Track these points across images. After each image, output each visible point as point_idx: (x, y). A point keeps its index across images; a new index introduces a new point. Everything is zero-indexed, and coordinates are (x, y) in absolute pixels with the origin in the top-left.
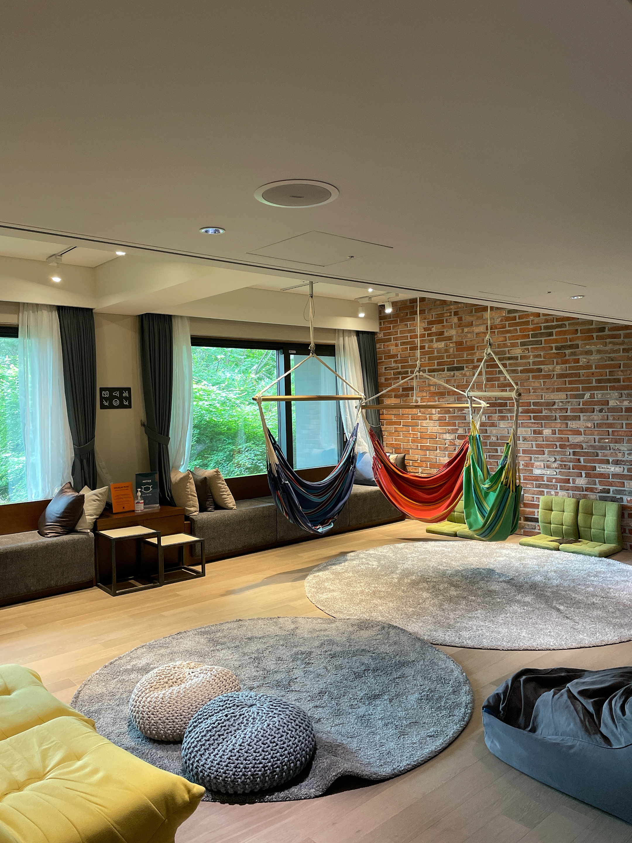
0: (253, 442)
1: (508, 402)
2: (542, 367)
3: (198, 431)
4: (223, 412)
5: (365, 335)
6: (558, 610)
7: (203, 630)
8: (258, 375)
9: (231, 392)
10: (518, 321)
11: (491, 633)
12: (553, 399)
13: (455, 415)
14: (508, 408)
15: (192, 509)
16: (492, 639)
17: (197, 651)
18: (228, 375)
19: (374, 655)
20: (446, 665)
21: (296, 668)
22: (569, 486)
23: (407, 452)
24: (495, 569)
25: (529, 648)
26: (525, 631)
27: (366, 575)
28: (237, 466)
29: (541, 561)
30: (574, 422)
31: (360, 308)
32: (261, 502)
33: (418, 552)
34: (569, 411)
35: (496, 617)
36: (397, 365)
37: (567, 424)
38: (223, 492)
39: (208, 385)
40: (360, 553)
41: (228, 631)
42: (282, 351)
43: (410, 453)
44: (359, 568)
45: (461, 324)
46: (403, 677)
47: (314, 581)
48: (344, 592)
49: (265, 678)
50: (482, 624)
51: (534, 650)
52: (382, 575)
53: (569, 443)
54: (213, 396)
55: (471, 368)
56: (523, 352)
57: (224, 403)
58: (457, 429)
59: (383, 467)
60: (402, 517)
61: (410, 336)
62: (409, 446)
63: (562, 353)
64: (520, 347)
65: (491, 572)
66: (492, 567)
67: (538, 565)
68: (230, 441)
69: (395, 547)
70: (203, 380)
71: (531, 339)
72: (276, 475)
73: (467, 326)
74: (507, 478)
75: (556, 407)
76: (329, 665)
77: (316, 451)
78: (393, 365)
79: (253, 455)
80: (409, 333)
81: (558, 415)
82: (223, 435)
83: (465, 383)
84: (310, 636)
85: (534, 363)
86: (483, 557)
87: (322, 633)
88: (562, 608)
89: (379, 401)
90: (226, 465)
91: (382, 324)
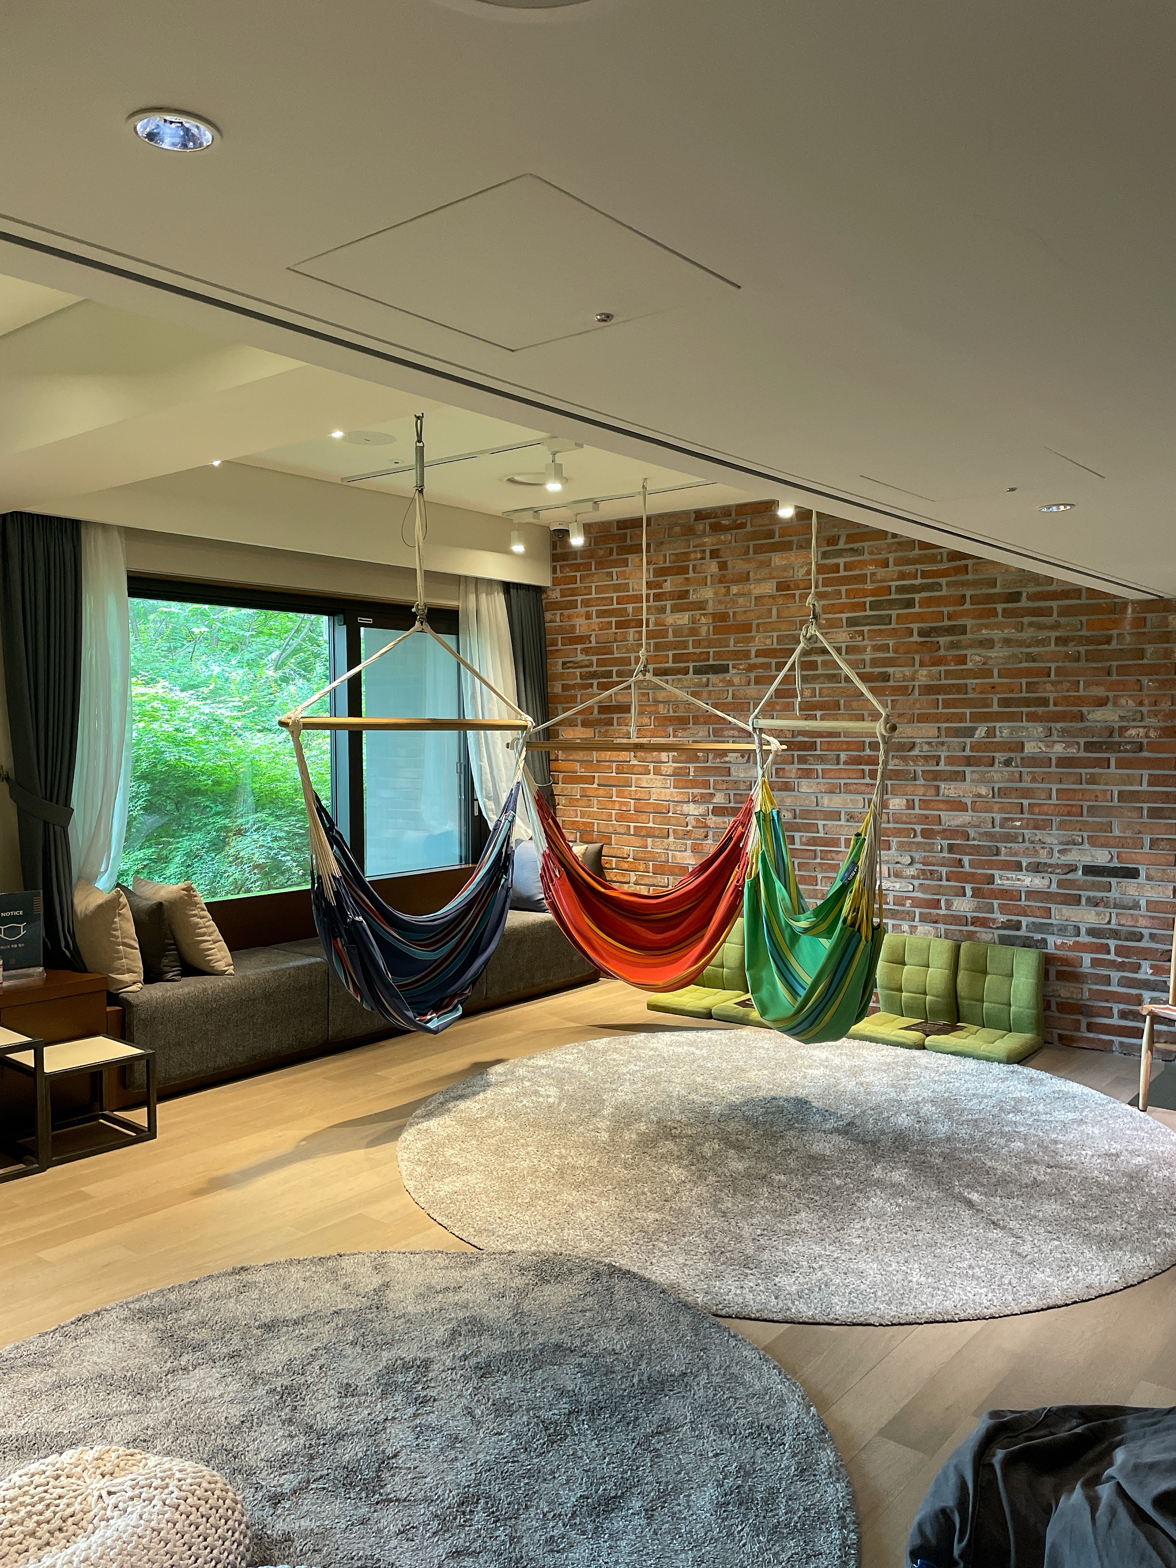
0: (268, 811)
1: (818, 740)
2: (891, 670)
3: (149, 786)
4: (204, 747)
5: (521, 592)
6: (970, 1204)
7: (145, 1303)
8: (280, 673)
9: (221, 705)
10: (842, 573)
11: (844, 1276)
12: (911, 737)
13: (708, 764)
14: (818, 752)
15: (126, 977)
16: (850, 1293)
17: (129, 1374)
18: (216, 669)
19: (584, 1360)
20: (764, 1383)
21: (394, 1418)
22: (938, 915)
23: (606, 839)
24: (810, 1099)
25: (939, 1318)
26: (916, 1266)
27: (535, 1125)
28: (234, 861)
29: (898, 1076)
30: (953, 785)
31: (514, 534)
32: (292, 954)
33: (639, 1058)
34: (942, 762)
35: (843, 1229)
36: (588, 658)
37: (938, 787)
38: (204, 934)
39: (171, 690)
40: (516, 1066)
41: (211, 1304)
42: (341, 617)
43: (613, 843)
44: (520, 1105)
45: (724, 576)
46: (668, 1430)
47: (419, 1145)
48: (492, 1172)
49: (312, 1458)
50: (817, 1249)
51: (949, 1321)
52: (572, 1123)
53: (941, 827)
54: (182, 713)
55: (743, 669)
56: (851, 638)
57: (208, 727)
58: (712, 795)
59: (565, 874)
60: (592, 976)
61: (618, 597)
62: (611, 828)
63: (932, 642)
64: (845, 629)
65: (802, 1104)
66: (801, 1093)
67: (893, 1086)
68: (220, 808)
69: (589, 1049)
70: (159, 679)
71: (869, 613)
72: (334, 903)
73: (736, 581)
74: (855, 909)
75: (915, 752)
76: (478, 1401)
77: (412, 836)
78: (580, 657)
79: (269, 839)
80: (615, 592)
81: (919, 769)
82: (203, 795)
83: (730, 699)
84: (420, 1308)
85: (874, 663)
86: (777, 1069)
87: (452, 1298)
88: (975, 1197)
89: (549, 734)
90: (210, 859)
91: (558, 571)
